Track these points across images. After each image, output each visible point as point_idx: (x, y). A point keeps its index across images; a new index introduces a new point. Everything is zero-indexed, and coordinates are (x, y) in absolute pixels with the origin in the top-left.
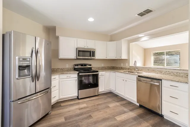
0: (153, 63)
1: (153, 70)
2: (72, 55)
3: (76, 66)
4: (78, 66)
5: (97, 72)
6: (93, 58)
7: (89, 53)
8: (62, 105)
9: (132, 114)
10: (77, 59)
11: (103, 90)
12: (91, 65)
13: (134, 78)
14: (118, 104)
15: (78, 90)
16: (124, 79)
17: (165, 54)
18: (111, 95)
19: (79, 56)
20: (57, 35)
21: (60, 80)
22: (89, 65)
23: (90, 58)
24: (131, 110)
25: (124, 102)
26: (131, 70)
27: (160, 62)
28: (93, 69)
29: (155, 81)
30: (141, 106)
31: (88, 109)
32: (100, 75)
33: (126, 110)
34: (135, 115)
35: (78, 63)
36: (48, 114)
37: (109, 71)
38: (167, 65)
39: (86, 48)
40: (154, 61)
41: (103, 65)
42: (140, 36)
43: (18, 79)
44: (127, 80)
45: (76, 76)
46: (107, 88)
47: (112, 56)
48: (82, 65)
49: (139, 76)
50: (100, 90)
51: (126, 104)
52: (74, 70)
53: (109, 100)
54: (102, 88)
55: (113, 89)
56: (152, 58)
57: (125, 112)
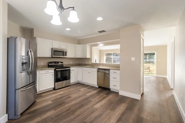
0: (105, 61)
1: (105, 65)
2: (48, 54)
3: (50, 63)
4: (52, 63)
5: (69, 67)
6: (65, 57)
7: (62, 53)
8: (43, 95)
9: (95, 92)
10: (52, 57)
11: (74, 81)
12: (62, 63)
13: (95, 70)
14: (86, 88)
15: (55, 82)
16: (89, 72)
17: (112, 55)
18: (79, 84)
19: (54, 55)
20: (35, 36)
21: (40, 75)
22: (61, 63)
23: (63, 57)
24: (94, 90)
25: (89, 87)
26: (93, 66)
27: (109, 60)
28: (64, 66)
29: (107, 70)
30: (100, 87)
31: (66, 94)
32: (71, 70)
33: (91, 90)
34: (97, 92)
35: (52, 61)
36: (35, 102)
37: (78, 67)
38: (113, 62)
39: (59, 48)
40: (106, 59)
41: (71, 63)
42: (99, 43)
43: (21, 72)
44: (91, 72)
45: (53, 71)
46: (76, 80)
47: (79, 55)
48: (55, 63)
49: (98, 69)
50: (71, 82)
51: (90, 88)
52: (48, 67)
53: (79, 87)
54: (73, 80)
55: (81, 80)
56: (105, 57)
57: (91, 92)
